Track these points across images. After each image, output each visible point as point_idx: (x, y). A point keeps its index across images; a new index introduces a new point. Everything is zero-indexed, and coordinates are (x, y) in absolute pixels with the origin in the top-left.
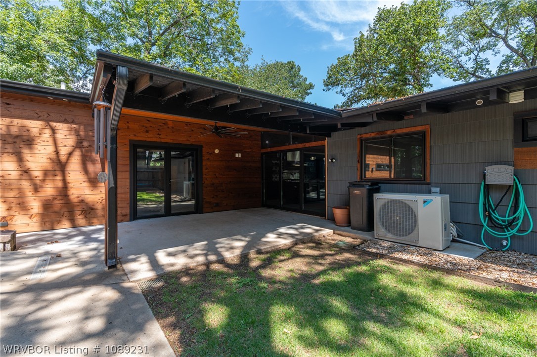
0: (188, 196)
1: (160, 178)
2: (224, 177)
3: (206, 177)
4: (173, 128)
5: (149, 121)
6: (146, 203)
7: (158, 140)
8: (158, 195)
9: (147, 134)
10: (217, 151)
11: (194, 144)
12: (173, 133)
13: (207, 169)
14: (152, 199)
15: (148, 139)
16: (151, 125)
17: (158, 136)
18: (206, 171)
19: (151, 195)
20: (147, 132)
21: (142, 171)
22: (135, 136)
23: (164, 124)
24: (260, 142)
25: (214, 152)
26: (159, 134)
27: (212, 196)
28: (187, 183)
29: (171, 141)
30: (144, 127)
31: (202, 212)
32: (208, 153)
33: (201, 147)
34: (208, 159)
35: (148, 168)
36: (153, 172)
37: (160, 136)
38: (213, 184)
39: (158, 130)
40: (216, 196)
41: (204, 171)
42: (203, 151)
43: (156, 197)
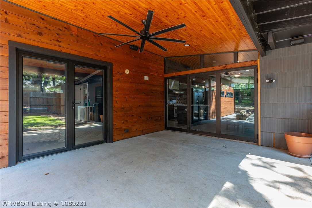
0: (82, 119)
1: (54, 103)
2: (134, 100)
3: (116, 99)
4: (78, 36)
5: (43, 19)
6: (39, 127)
7: (57, 48)
8: (52, 118)
9: (40, 37)
10: (127, 72)
11: (102, 60)
12: (78, 42)
13: (117, 91)
14: (47, 122)
15: (40, 45)
16: (47, 26)
17: (57, 43)
18: (117, 93)
19: (46, 119)
20: (40, 34)
21: (37, 98)
22: (19, 36)
23: (66, 28)
24: (163, 67)
25: (124, 72)
26: (58, 41)
27: (123, 122)
28: (83, 107)
29: (75, 53)
30: (35, 27)
31: (111, 141)
32: (118, 72)
33: (111, 64)
34: (118, 79)
35: (43, 95)
36: (47, 98)
37: (60, 44)
38: (123, 108)
39: (58, 34)
40: (127, 121)
41: (114, 93)
42: (113, 70)
43: (51, 120)
